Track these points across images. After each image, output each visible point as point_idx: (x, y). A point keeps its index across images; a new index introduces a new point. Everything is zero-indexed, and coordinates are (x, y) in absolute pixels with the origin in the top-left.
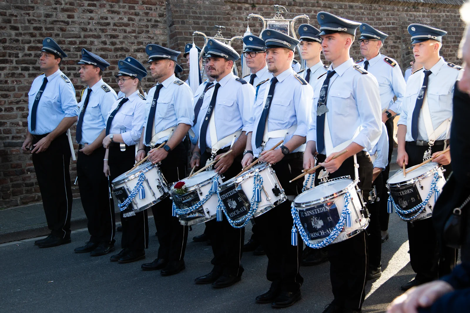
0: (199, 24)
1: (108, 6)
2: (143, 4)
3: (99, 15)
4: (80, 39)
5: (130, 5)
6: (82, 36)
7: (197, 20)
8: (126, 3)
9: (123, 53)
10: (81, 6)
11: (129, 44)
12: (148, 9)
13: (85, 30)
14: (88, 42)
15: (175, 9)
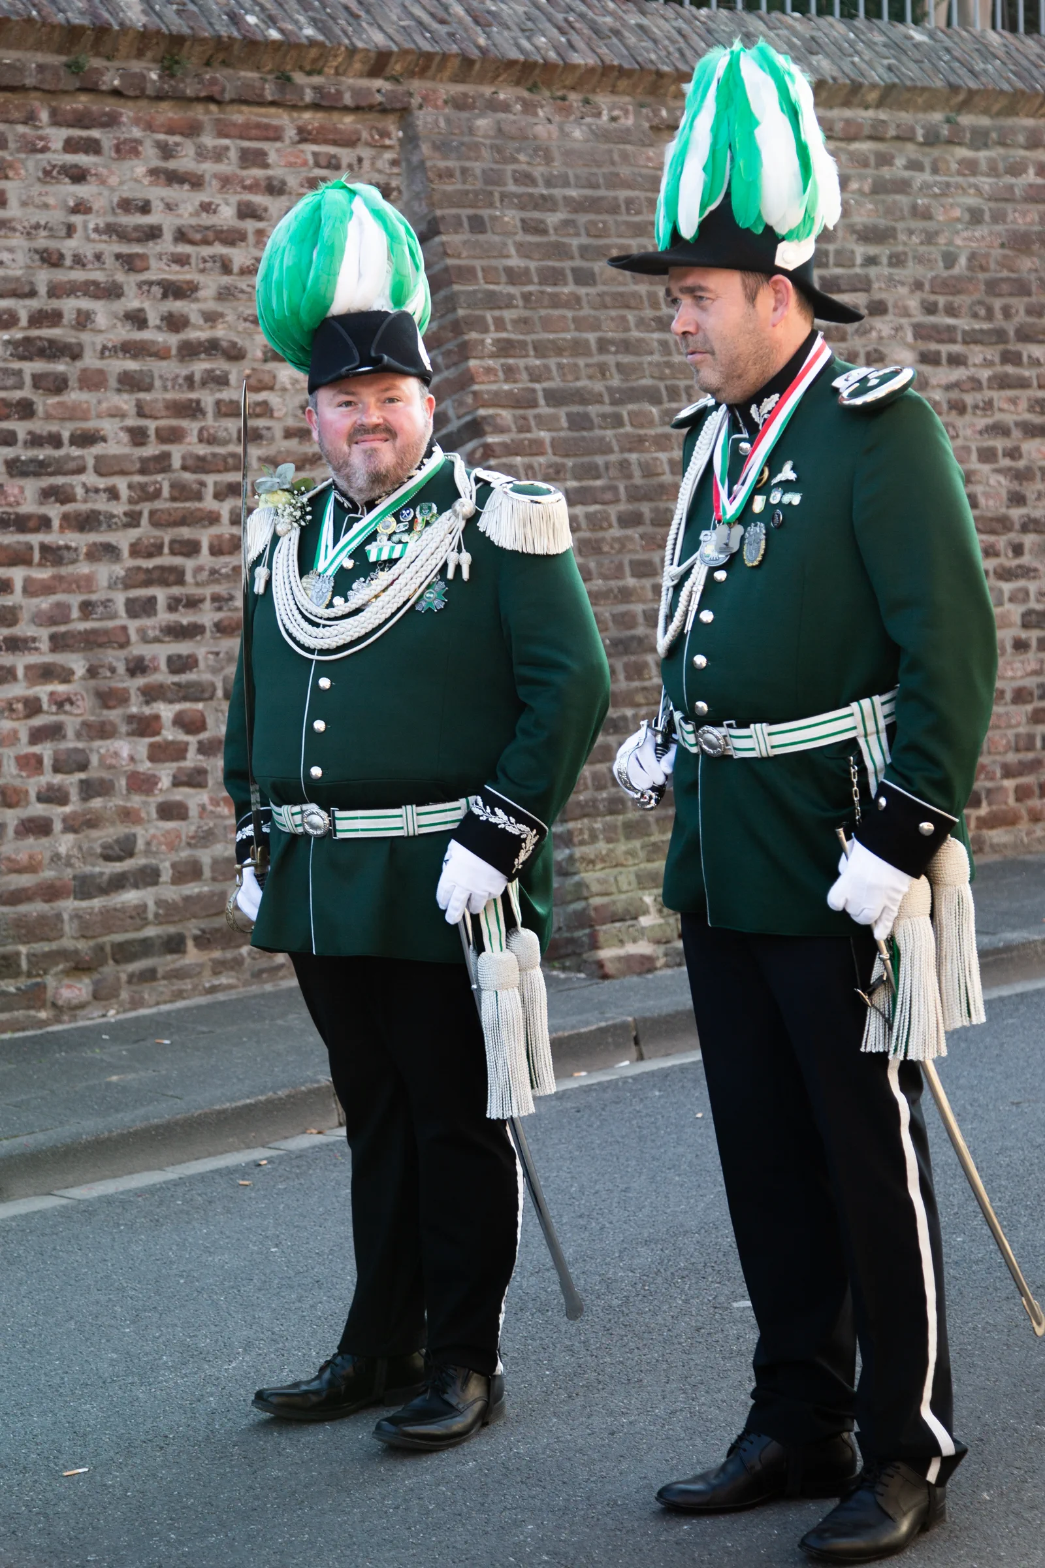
0: (544, 232)
1: (149, 152)
2: (300, 142)
3: (112, 189)
4: (34, 304)
5: (246, 144)
6: (42, 290)
7: (536, 215)
8: (227, 136)
9: (219, 365)
10: (35, 150)
11: (242, 325)
12: (323, 162)
13: (52, 260)
14: (69, 316)
15: (442, 164)
